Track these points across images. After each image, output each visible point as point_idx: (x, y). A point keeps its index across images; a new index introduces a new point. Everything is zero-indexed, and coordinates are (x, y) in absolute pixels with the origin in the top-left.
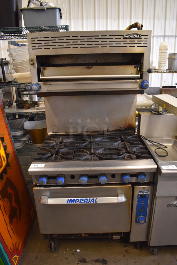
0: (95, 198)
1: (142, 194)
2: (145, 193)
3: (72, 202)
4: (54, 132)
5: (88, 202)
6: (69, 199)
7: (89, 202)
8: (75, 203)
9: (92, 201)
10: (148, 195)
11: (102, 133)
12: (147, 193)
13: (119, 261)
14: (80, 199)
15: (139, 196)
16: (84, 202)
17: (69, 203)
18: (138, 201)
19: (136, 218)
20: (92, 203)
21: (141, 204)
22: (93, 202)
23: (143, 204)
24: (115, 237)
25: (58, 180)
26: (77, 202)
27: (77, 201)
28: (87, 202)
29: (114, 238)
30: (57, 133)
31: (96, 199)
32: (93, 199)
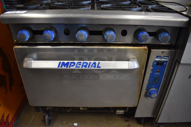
0: (97, 62)
1: (159, 61)
2: (163, 60)
3: (64, 67)
5: (87, 66)
6: (62, 61)
7: (89, 67)
8: (70, 67)
9: (94, 65)
10: (166, 62)
12: (166, 60)
15: (155, 63)
16: (82, 67)
17: (61, 67)
18: (152, 70)
19: (146, 91)
20: (93, 68)
21: (156, 74)
22: (95, 67)
23: (158, 73)
25: (45, 33)
26: (73, 66)
27: (72, 64)
28: (85, 66)
29: (117, 113)
31: (99, 63)
32: (95, 63)
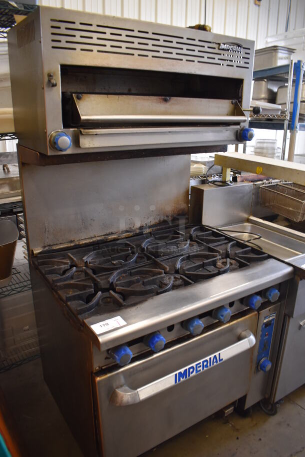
0: (217, 354)
1: (267, 321)
2: (270, 319)
3: (183, 378)
4: (43, 247)
5: (209, 365)
6: (177, 372)
8: (189, 375)
9: (215, 360)
10: (273, 319)
11: (139, 233)
12: (273, 317)
13: (237, 449)
14: (194, 365)
15: (264, 326)
16: (203, 369)
17: (179, 380)
19: (256, 365)
20: (215, 364)
22: (217, 361)
23: (267, 337)
24: (227, 412)
25: (157, 342)
26: (192, 372)
27: (191, 370)
28: (207, 366)
29: (226, 415)
30: (54, 248)
31: (219, 354)
32: (215, 356)
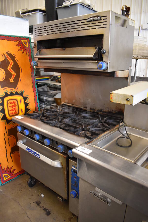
0: (40, 154)
4: (65, 103)
6: (28, 147)
7: (36, 155)
14: (33, 150)
15: (73, 170)
16: (33, 154)
18: (72, 175)
20: (37, 156)
21: (75, 179)
24: (59, 198)
26: (31, 152)
27: (31, 151)
28: (35, 154)
30: (67, 104)
32: (38, 154)
